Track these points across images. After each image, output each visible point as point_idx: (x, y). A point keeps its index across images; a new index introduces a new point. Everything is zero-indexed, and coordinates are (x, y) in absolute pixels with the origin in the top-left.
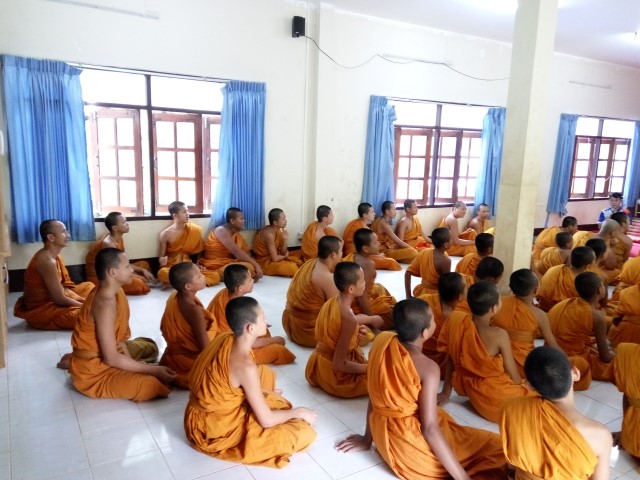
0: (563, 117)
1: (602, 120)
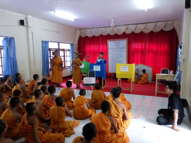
0: (43, 42)
1: (59, 43)
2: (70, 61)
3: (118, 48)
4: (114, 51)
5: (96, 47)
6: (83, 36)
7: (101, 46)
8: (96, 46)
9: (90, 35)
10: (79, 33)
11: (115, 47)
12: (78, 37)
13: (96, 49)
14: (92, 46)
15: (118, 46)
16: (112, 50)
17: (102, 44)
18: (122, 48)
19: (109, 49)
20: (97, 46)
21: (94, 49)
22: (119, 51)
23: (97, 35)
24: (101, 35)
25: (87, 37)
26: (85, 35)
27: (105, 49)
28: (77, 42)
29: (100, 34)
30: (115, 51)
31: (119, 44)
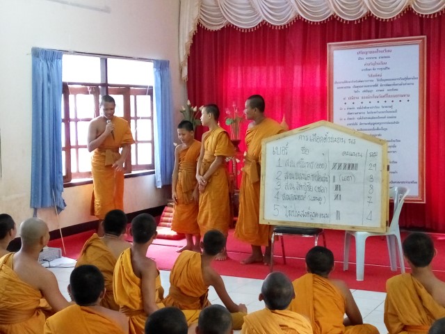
0: (36, 53)
1: (104, 58)
2: (152, 142)
3: (379, 83)
4: (360, 94)
5: (271, 78)
6: (215, 26)
7: (297, 70)
9: (246, 22)
10: (196, 13)
11: (364, 76)
12: (188, 29)
14: (256, 69)
15: (379, 72)
16: (351, 92)
17: (303, 63)
18: (396, 82)
19: (335, 87)
20: (279, 70)
22: (386, 96)
23: (279, 20)
24: (299, 22)
25: (230, 30)
26: (224, 22)
27: (318, 84)
28: (183, 53)
29: (292, 16)
30: (366, 94)
31: (384, 60)
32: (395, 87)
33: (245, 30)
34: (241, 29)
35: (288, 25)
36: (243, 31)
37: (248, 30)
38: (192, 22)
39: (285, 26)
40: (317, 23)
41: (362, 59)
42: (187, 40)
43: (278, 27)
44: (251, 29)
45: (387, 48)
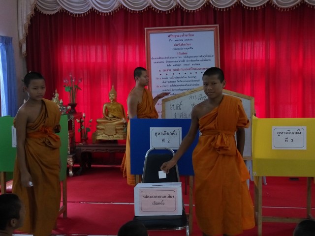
3: (186, 59)
4: (172, 68)
6: (50, 10)
7: (120, 49)
8: (99, 50)
9: (77, 8)
11: (174, 54)
13: (99, 60)
15: (185, 51)
16: (164, 66)
18: (199, 59)
19: (152, 61)
21: (93, 60)
22: (191, 69)
23: (105, 8)
24: (122, 11)
25: (63, 14)
26: (58, 8)
28: (22, 33)
30: (176, 68)
31: (189, 42)
32: (197, 62)
33: (76, 15)
34: (73, 15)
35: (112, 12)
36: (75, 16)
37: (79, 15)
38: (30, 6)
39: (110, 13)
40: (136, 11)
41: (172, 41)
42: (25, 22)
43: (105, 14)
44: (81, 15)
45: (191, 33)
